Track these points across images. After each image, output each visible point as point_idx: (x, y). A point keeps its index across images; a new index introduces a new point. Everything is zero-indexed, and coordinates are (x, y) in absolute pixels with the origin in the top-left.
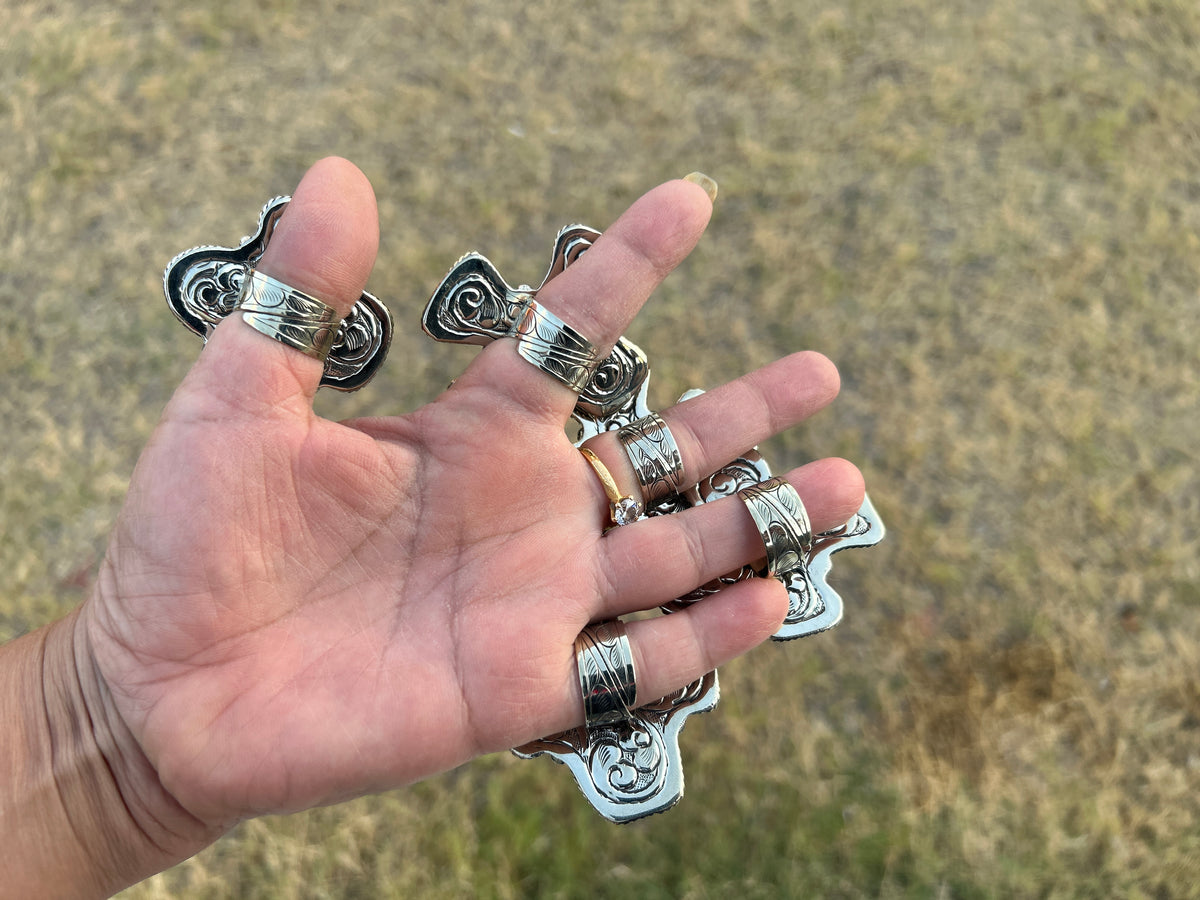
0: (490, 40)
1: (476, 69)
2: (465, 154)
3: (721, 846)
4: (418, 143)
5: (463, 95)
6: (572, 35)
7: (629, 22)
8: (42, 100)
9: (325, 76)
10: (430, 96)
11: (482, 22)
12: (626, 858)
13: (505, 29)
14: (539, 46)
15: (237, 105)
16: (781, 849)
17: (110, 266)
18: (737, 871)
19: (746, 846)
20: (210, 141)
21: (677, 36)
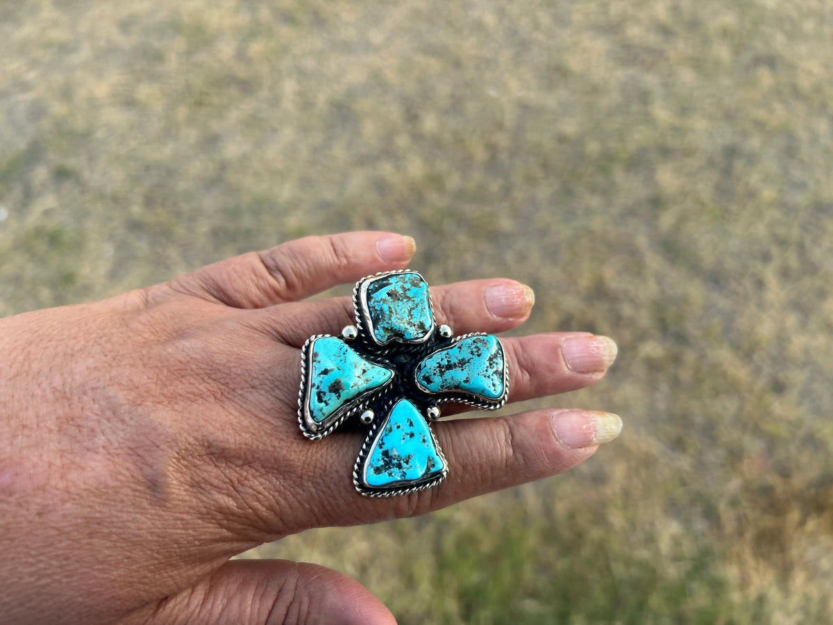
0: (479, 26)
1: (468, 46)
2: (456, 105)
3: (599, 597)
4: (426, 96)
5: (457, 64)
6: (536, 26)
7: (577, 18)
8: (189, 53)
9: (368, 47)
10: (435, 65)
11: (475, 14)
12: (534, 595)
13: (490, 19)
14: (512, 33)
15: (309, 63)
16: (641, 606)
17: (223, 166)
18: (609, 616)
19: (616, 601)
20: (289, 87)
21: (611, 28)
